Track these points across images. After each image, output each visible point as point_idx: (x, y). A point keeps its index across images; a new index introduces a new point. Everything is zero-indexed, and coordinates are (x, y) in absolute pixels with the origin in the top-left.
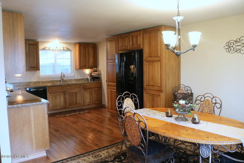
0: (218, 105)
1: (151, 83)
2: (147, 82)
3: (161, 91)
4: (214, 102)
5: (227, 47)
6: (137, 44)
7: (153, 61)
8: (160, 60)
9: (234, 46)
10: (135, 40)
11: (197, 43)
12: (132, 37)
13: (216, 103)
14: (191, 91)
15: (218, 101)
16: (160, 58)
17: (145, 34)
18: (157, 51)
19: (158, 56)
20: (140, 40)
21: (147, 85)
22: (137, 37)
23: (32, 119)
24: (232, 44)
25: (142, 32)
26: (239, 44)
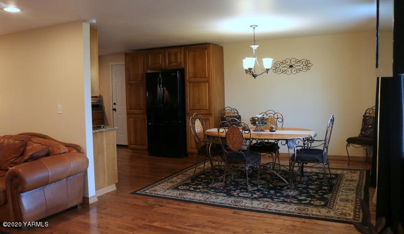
0: (280, 120)
1: (197, 106)
2: (191, 106)
3: (210, 114)
4: (276, 117)
5: (274, 68)
6: (176, 63)
7: (199, 82)
8: (208, 81)
9: (280, 68)
10: (173, 57)
11: (269, 67)
12: (169, 54)
13: (277, 118)
14: (238, 113)
15: (280, 116)
16: (208, 78)
17: (187, 52)
18: (204, 71)
19: (205, 77)
20: (181, 58)
21: (190, 110)
22: (176, 54)
23: (105, 146)
24: (278, 65)
25: (183, 49)
26: (285, 65)
